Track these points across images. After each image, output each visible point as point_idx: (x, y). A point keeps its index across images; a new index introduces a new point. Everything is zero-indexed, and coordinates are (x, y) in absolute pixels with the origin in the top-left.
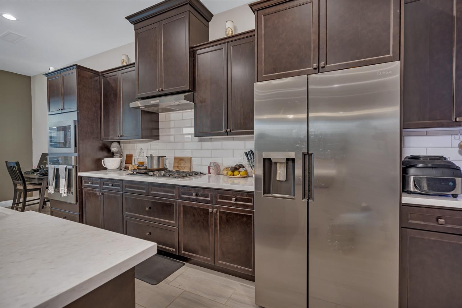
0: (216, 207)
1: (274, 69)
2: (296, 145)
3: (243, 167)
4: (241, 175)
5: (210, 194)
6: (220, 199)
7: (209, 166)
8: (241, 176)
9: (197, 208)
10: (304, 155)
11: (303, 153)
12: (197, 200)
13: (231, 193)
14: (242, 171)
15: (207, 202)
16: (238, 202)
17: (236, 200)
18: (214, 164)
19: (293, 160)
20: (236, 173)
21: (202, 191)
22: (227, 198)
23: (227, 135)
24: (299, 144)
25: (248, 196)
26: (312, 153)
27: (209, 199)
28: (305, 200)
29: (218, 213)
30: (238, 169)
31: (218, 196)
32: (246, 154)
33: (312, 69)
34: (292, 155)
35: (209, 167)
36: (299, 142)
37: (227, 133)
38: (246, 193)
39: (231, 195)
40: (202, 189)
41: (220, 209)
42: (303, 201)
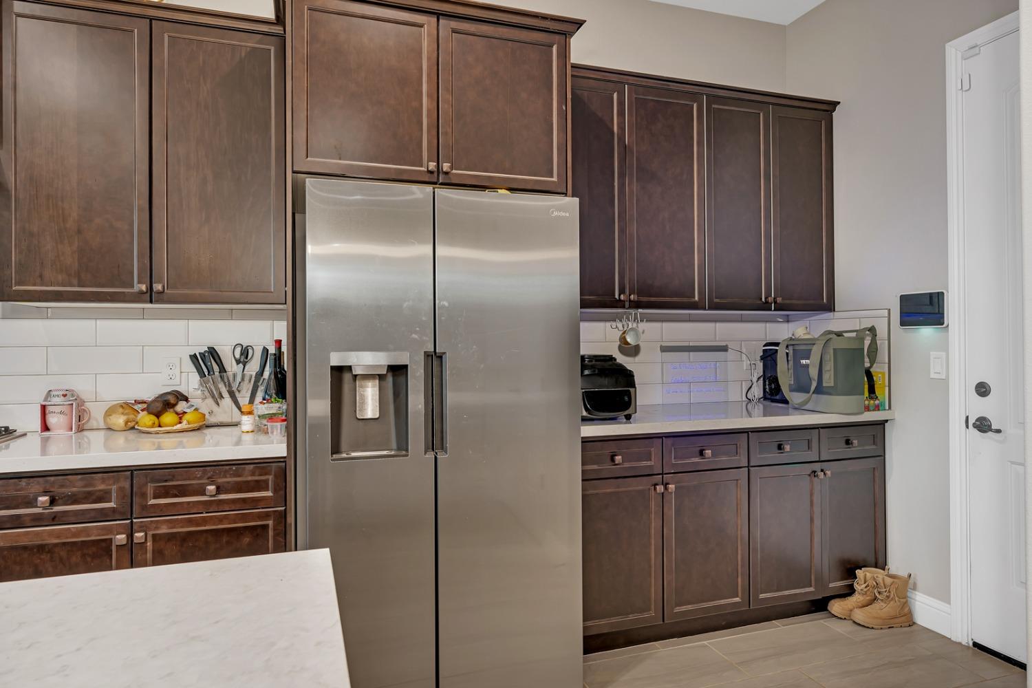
0: (141, 527)
1: (335, 148)
2: (411, 334)
3: (186, 399)
4: (189, 423)
5: (114, 488)
6: (155, 498)
7: (44, 403)
8: (190, 426)
9: (56, 545)
10: (427, 355)
11: (425, 352)
12: (55, 519)
13: (199, 472)
14: (188, 410)
15: (103, 515)
16: (223, 497)
17: (219, 490)
18: (65, 396)
19: (404, 368)
20: (168, 417)
21: (80, 484)
22: (183, 491)
23: (151, 302)
24: (416, 332)
25: (257, 473)
26: (445, 353)
27: (112, 505)
28: (431, 455)
29: (149, 544)
30: (174, 406)
31: (150, 489)
32: (194, 358)
33: (423, 171)
34: (401, 359)
35: (44, 408)
36: (418, 329)
37: (150, 296)
38: (252, 466)
39: (200, 478)
40: (79, 477)
41: (157, 528)
42: (427, 456)
